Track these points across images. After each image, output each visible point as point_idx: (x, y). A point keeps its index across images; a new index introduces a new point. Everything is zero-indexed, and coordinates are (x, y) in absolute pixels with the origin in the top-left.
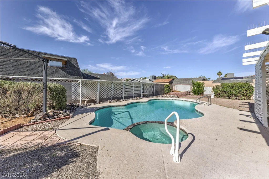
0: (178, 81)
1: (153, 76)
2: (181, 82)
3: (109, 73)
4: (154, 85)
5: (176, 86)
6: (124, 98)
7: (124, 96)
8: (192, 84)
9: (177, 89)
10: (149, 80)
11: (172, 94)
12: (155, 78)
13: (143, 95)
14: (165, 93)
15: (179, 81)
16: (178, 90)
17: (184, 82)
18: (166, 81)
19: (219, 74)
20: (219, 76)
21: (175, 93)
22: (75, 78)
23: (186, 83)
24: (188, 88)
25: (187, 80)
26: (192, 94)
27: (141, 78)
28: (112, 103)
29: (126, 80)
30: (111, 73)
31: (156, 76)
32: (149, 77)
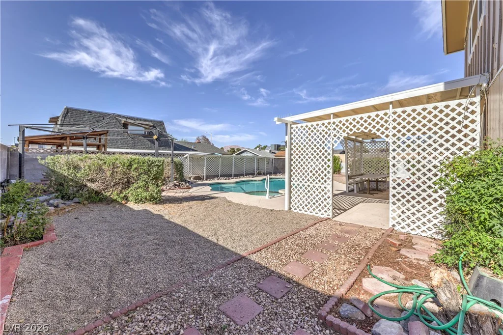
1: (275, 145)
3: (201, 138)
4: (272, 160)
6: (233, 176)
7: (233, 173)
10: (270, 151)
12: (278, 148)
13: (258, 174)
22: (162, 150)
27: (256, 148)
28: (220, 180)
29: (229, 149)
30: (204, 137)
32: (269, 147)
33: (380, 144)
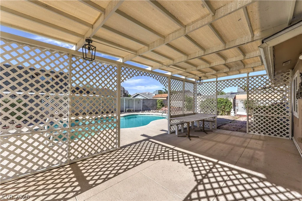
1: (159, 91)
10: (155, 94)
14: (158, 108)
33: (211, 84)
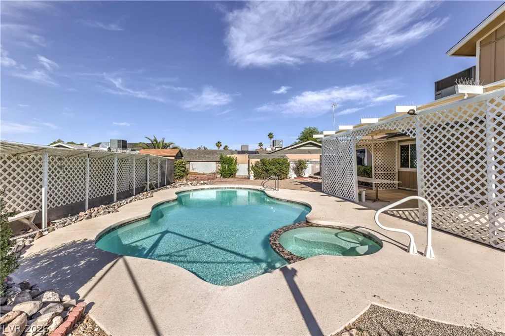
0: (194, 154)
1: (119, 141)
2: (199, 157)
5: (191, 163)
6: (115, 199)
8: (218, 159)
9: (193, 169)
10: (109, 149)
11: (192, 178)
12: (124, 145)
14: (177, 177)
15: (196, 154)
16: (195, 171)
17: (204, 156)
18: (167, 153)
19: (219, 144)
20: (219, 148)
21: (196, 177)
23: (208, 158)
24: (212, 167)
25: (210, 153)
26: (219, 176)
28: (97, 218)
31: (127, 142)
32: (106, 143)
